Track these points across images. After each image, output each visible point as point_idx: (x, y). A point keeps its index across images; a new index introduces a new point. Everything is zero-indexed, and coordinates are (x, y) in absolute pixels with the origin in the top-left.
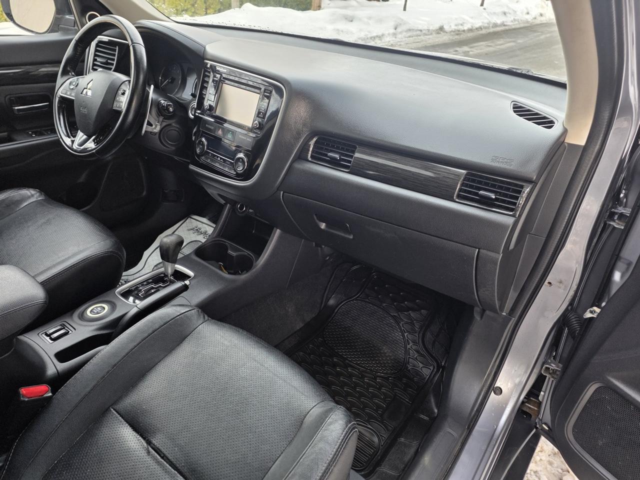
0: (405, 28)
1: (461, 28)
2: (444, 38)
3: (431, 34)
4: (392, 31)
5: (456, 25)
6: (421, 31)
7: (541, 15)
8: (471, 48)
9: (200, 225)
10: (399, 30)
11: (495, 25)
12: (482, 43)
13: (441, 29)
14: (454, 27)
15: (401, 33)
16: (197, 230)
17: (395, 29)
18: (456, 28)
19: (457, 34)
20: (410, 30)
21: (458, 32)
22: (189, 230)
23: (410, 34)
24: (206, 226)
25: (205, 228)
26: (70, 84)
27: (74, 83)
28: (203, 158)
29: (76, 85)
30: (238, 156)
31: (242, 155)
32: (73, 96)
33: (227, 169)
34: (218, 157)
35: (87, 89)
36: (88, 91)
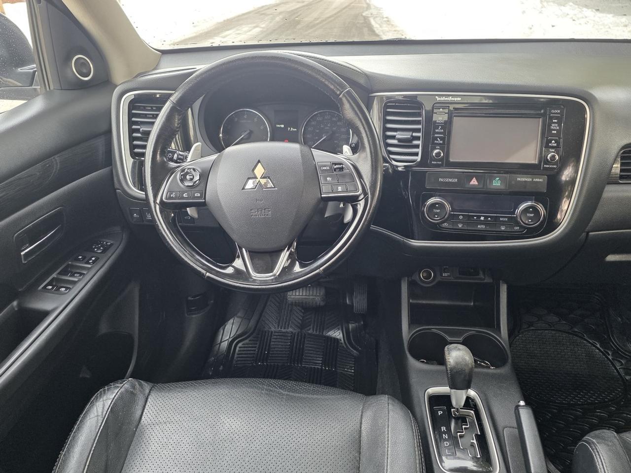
26: (182, 180)
27: (188, 177)
28: (445, 225)
29: (197, 178)
30: (523, 206)
31: (529, 203)
32: (198, 198)
33: (503, 228)
34: (479, 217)
35: (256, 178)
36: (263, 181)
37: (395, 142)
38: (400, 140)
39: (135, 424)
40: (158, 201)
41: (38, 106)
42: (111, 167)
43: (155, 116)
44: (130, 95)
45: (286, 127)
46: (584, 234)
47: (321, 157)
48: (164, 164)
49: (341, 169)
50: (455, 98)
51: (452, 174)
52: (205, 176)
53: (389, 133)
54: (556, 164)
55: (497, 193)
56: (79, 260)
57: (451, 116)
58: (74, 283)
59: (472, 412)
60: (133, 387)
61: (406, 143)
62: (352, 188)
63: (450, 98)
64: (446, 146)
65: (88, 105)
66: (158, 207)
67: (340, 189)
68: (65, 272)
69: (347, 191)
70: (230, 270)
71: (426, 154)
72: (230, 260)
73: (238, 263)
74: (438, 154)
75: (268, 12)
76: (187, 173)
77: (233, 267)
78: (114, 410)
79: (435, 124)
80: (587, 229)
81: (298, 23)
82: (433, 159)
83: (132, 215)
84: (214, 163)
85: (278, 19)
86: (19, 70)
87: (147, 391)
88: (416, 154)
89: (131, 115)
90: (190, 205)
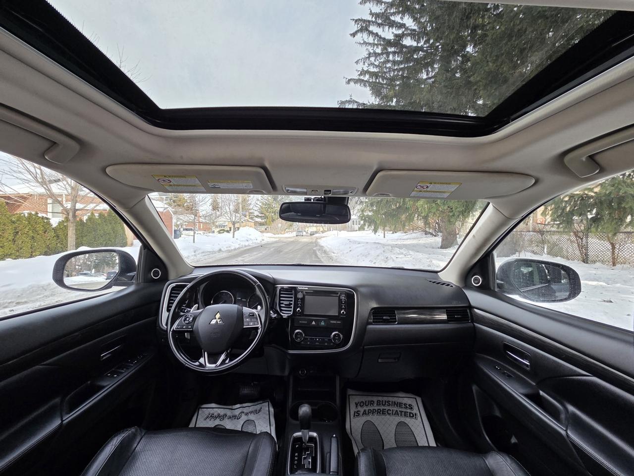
0: (200, 251)
1: (229, 248)
2: (224, 255)
3: (215, 253)
4: (193, 254)
5: (227, 248)
6: (210, 252)
7: (263, 240)
8: (243, 258)
9: (212, 411)
10: (197, 253)
11: (246, 246)
12: (247, 255)
13: (220, 250)
14: (226, 249)
15: (199, 254)
16: (211, 416)
17: (195, 252)
18: (227, 249)
19: (229, 252)
20: (203, 252)
21: (229, 251)
22: (205, 419)
23: (203, 254)
24: (217, 409)
25: (217, 411)
26: (184, 321)
27: (187, 319)
28: (302, 343)
29: (191, 319)
30: (333, 333)
31: (337, 332)
32: (189, 328)
33: (326, 344)
34: (316, 339)
35: (216, 319)
36: (219, 320)
37: (284, 305)
38: (285, 305)
39: (131, 451)
40: (172, 330)
41: (131, 289)
42: (156, 317)
43: (179, 294)
44: (174, 285)
45: (241, 299)
46: (362, 347)
47: (246, 310)
48: (178, 313)
49: (253, 315)
50: (305, 288)
51: (305, 320)
52: (195, 319)
53: (281, 302)
54: (345, 315)
55: (323, 327)
56: (129, 362)
57: (304, 296)
58: (122, 373)
59: (313, 445)
60: (136, 431)
61: (288, 306)
62: (257, 324)
63: (304, 288)
64: (302, 308)
65: (153, 289)
66: (171, 332)
67: (251, 324)
68: (119, 368)
69: (254, 325)
70: (197, 363)
71: (295, 310)
72: (197, 359)
73: (202, 360)
74: (299, 311)
75: (268, 246)
76: (188, 317)
77: (199, 362)
78: (122, 443)
79: (298, 299)
80: (363, 345)
81: (281, 251)
82: (297, 313)
83: (162, 340)
84: (201, 313)
85: (272, 250)
86: (128, 274)
87: (143, 434)
88: (291, 311)
89: (171, 293)
90: (187, 331)
